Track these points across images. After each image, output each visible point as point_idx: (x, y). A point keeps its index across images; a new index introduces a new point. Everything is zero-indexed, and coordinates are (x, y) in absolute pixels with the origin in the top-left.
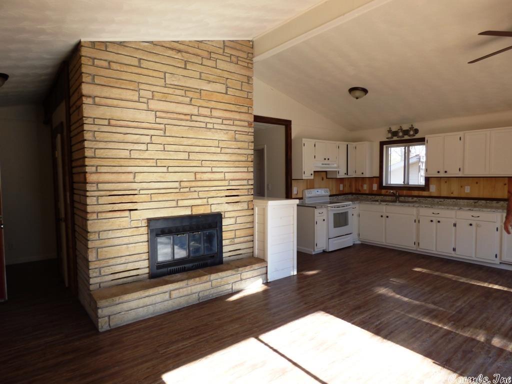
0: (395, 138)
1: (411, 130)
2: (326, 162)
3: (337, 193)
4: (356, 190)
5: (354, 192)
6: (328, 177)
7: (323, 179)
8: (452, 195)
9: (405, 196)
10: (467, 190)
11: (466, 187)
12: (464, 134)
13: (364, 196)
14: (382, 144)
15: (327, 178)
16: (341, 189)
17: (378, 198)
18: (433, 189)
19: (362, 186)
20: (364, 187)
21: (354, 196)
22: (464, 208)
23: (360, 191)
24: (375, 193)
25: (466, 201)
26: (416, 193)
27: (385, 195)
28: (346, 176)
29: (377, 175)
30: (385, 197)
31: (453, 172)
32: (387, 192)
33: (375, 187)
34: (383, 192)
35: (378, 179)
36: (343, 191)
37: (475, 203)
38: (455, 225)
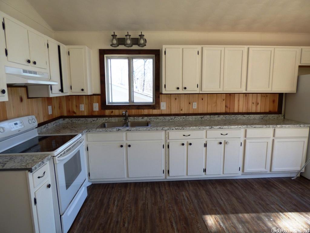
0: (121, 47)
1: (141, 38)
2: (31, 67)
3: (46, 120)
4: (69, 111)
5: (65, 114)
6: (30, 96)
7: (21, 100)
8: (182, 112)
9: (134, 116)
10: (195, 106)
11: (194, 103)
12: (202, 48)
13: (81, 119)
14: (102, 53)
15: (28, 98)
16: (50, 112)
17: (101, 120)
18: (164, 107)
19: (78, 107)
20: (81, 107)
21: (67, 120)
22: (215, 127)
23: (74, 113)
24: (96, 114)
25: (194, 117)
26: (146, 112)
27: (110, 116)
28: (61, 94)
29: (98, 91)
30: (110, 119)
31: (192, 89)
32: (112, 112)
33: (96, 107)
34: (107, 112)
35: (99, 97)
36: (52, 115)
37: (201, 118)
38: (206, 145)
